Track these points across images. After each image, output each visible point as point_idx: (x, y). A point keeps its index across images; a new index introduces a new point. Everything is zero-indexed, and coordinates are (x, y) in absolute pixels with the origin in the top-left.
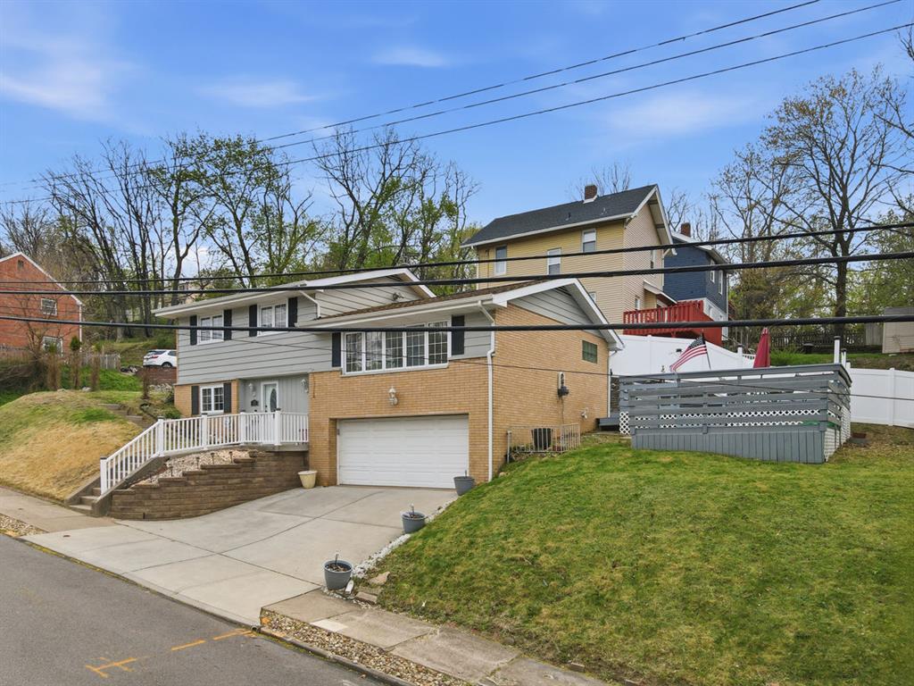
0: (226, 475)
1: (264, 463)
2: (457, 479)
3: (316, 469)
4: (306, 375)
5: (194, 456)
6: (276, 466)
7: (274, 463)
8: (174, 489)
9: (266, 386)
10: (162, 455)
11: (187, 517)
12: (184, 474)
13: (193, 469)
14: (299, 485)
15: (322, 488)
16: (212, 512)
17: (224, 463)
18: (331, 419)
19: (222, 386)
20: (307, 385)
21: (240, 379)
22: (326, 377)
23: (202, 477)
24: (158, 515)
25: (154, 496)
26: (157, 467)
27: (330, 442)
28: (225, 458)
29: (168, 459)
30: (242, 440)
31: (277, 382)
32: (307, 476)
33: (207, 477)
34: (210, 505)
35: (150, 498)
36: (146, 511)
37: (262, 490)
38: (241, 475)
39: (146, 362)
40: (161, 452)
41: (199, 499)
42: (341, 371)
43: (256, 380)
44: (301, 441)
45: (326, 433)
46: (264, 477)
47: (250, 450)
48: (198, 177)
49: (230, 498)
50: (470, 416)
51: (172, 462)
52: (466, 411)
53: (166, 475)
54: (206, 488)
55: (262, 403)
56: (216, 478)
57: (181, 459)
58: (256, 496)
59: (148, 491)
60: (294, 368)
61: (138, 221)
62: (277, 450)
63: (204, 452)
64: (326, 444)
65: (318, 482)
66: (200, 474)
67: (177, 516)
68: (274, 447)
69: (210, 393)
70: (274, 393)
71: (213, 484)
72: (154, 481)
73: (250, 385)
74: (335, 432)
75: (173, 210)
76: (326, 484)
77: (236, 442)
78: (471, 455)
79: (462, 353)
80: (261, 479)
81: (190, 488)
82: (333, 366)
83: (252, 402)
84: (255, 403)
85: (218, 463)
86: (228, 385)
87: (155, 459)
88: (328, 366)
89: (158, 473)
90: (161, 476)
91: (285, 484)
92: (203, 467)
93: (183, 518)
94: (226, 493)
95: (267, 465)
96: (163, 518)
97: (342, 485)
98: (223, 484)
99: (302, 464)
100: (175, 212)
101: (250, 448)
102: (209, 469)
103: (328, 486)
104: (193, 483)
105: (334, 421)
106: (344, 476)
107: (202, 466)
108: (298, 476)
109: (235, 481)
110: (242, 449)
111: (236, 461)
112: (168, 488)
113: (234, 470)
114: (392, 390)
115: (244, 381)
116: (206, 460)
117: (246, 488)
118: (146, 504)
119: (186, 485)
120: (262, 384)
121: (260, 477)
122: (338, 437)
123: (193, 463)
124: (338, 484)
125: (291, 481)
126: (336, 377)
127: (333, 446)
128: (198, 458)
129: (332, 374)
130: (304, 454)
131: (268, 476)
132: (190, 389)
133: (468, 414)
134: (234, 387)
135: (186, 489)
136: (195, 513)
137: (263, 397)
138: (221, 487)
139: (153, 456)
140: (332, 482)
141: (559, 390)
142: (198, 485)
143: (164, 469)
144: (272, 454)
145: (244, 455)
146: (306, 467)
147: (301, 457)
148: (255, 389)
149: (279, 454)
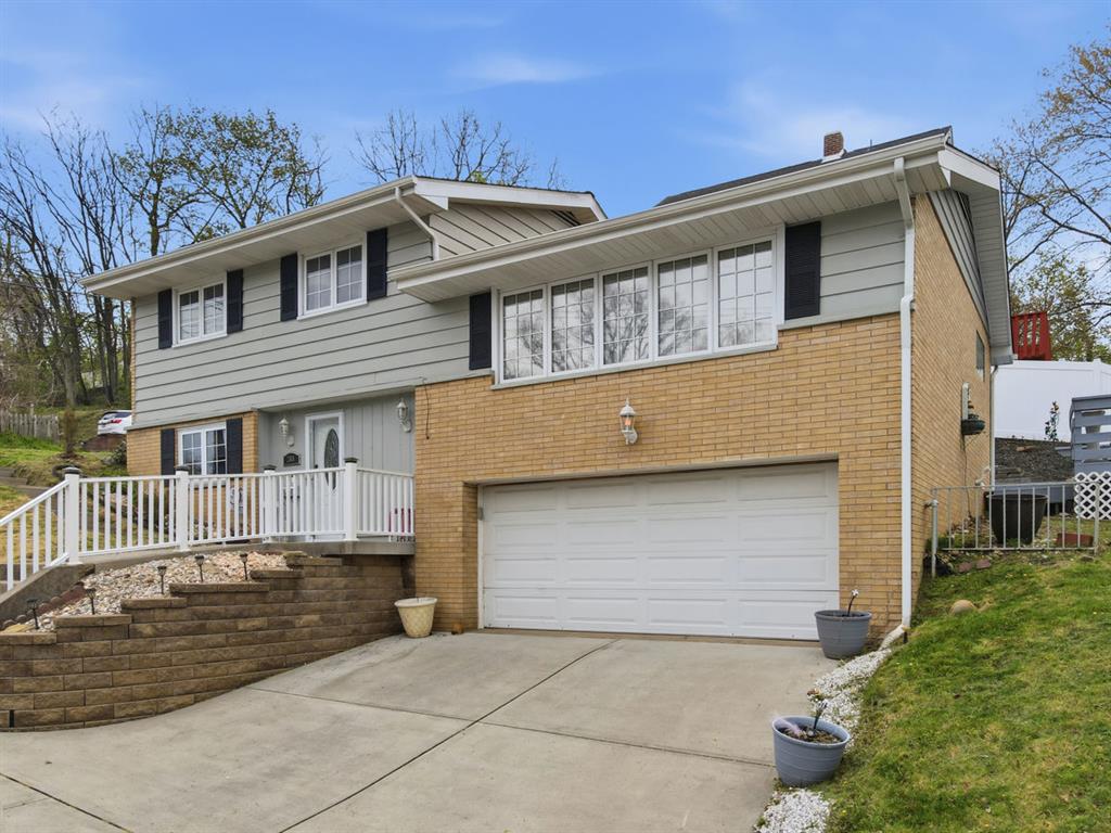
0: (233, 609)
1: (321, 581)
2: (823, 617)
3: (431, 595)
4: (407, 394)
5: (156, 564)
6: (346, 587)
7: (341, 582)
8: (98, 645)
9: (314, 425)
10: (74, 562)
11: (132, 717)
12: (125, 608)
13: (149, 594)
14: (396, 629)
15: (449, 637)
16: (196, 701)
17: (227, 581)
18: (466, 485)
19: (223, 426)
20: (409, 416)
21: (260, 411)
22: (456, 391)
23: (173, 614)
24: (50, 715)
25: (40, 665)
26: (59, 590)
27: (464, 534)
28: (229, 569)
29: (90, 570)
30: (269, 531)
31: (340, 415)
32: (416, 611)
33: (185, 613)
34: (192, 685)
35: (28, 672)
36: (20, 705)
37: (317, 643)
38: (268, 609)
39: (101, 430)
40: (72, 554)
41: (164, 670)
42: (491, 377)
43: (294, 412)
44: (399, 533)
45: (456, 516)
46: (320, 611)
47: (286, 553)
48: (188, 164)
49: (243, 665)
50: (841, 462)
51: (99, 578)
52: (831, 452)
53: (80, 610)
54: (182, 643)
55: (306, 459)
56: (208, 617)
57: (124, 571)
58: (302, 657)
59: (22, 653)
60: (381, 378)
61: (97, 235)
62: (349, 551)
63: (180, 555)
64: (455, 538)
65: (439, 625)
66: (167, 607)
67: (105, 717)
68: (342, 545)
69: (198, 443)
70: (332, 436)
71: (202, 630)
72: (45, 626)
73: (283, 421)
74: (474, 514)
75: (150, 219)
76: (457, 627)
77: (254, 535)
78: (844, 558)
79: (816, 311)
80: (315, 617)
81: (141, 642)
82: (471, 368)
83: (286, 459)
84: (292, 460)
85: (212, 580)
86: (235, 423)
87: (52, 571)
88: (462, 368)
89: (59, 605)
90: (67, 612)
91: (365, 628)
92: (176, 591)
93: (121, 720)
94: (231, 652)
95: (326, 586)
96: (65, 723)
97: (489, 629)
98: (227, 630)
99: (400, 583)
100: (153, 223)
101: (286, 548)
102: (188, 595)
103: (463, 632)
104: (147, 629)
105: (474, 489)
106: (491, 610)
107: (171, 587)
108: (396, 608)
109: (257, 622)
110: (268, 550)
111: (256, 576)
112: (80, 645)
113: (252, 597)
114: (627, 410)
115: (269, 416)
116: (183, 573)
117: (282, 638)
118: (17, 687)
119: (129, 633)
120: (308, 419)
121: (314, 612)
122: (479, 522)
123: (151, 582)
124: (481, 626)
125: (376, 620)
126: (479, 391)
127: (470, 543)
128: (162, 569)
129: (472, 384)
130: (403, 562)
131: (329, 610)
132: (156, 436)
133: (837, 461)
134: (248, 426)
135: (128, 644)
136: (153, 704)
137: (309, 444)
138: (220, 638)
139: (50, 564)
140: (469, 624)
141: (963, 422)
142: (159, 634)
143: (78, 593)
144: (339, 561)
145: (276, 563)
146: (409, 589)
147: (400, 569)
148: (292, 431)
149: (351, 560)
